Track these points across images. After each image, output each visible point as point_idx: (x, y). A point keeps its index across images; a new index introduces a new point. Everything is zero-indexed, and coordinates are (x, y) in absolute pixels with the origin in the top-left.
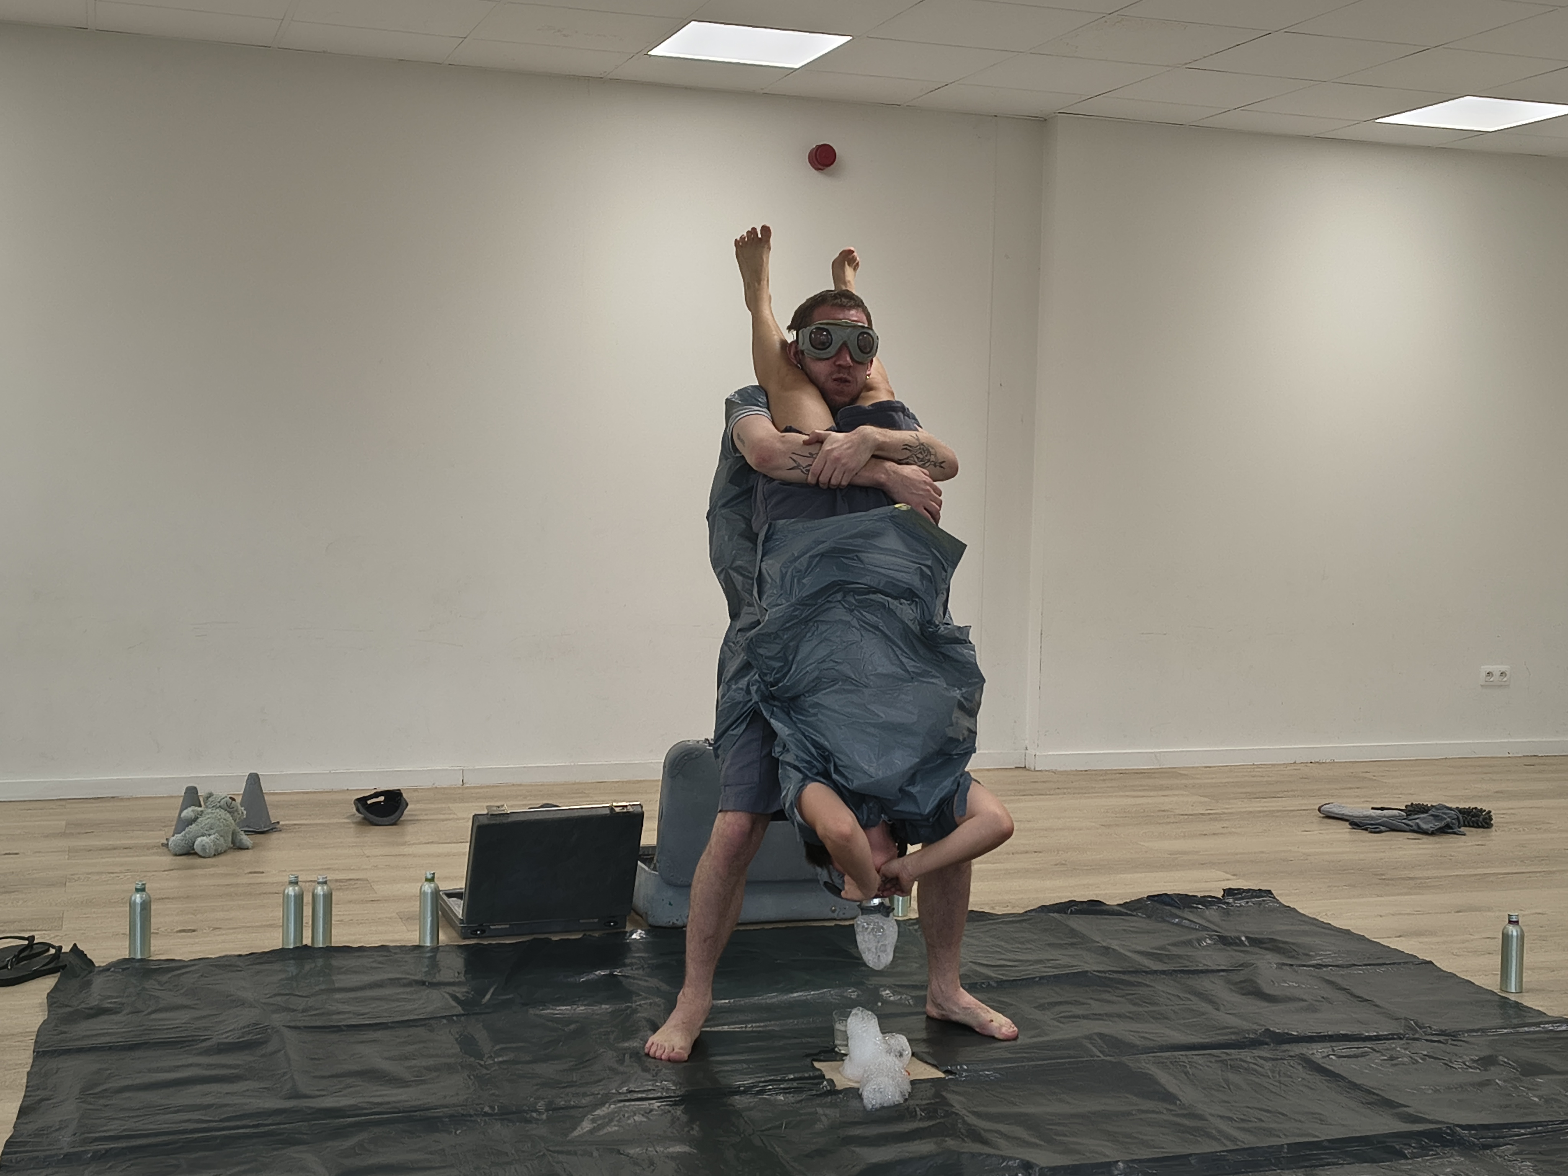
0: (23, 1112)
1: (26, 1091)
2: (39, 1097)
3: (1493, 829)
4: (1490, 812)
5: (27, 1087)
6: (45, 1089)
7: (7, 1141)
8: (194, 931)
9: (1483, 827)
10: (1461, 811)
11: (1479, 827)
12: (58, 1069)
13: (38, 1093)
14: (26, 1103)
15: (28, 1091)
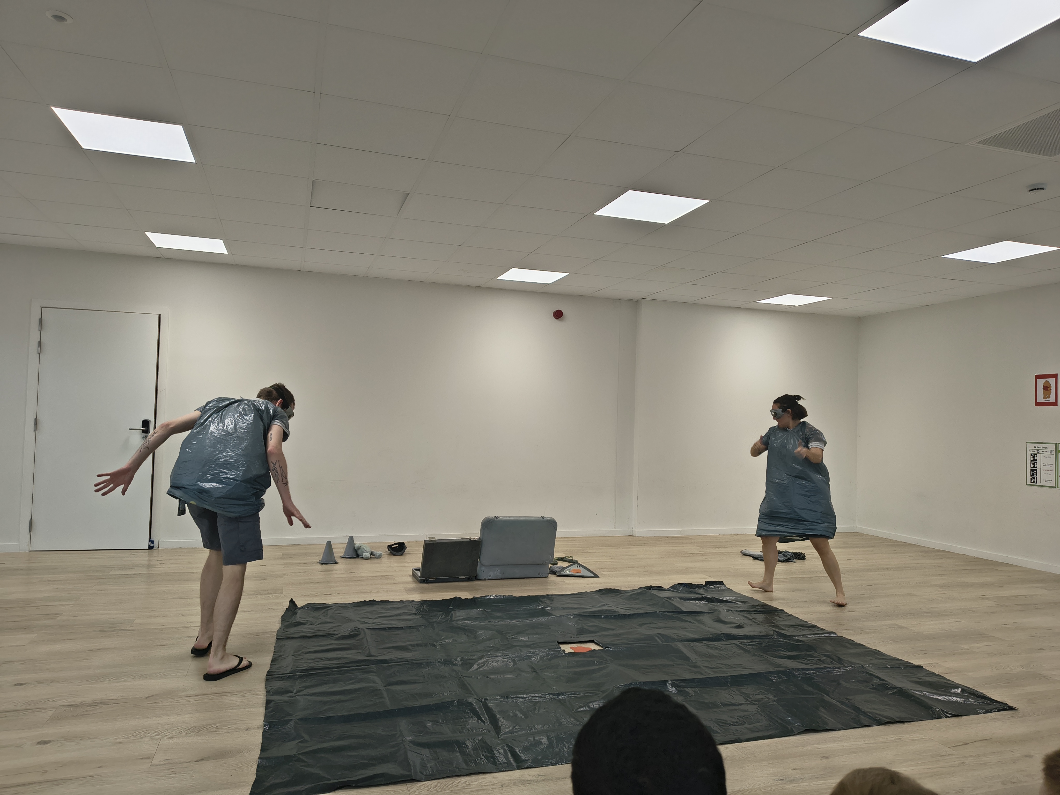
0: (273, 660)
1: (274, 653)
2: (278, 655)
3: (806, 560)
4: (804, 554)
5: (274, 651)
6: (281, 652)
7: (268, 671)
8: (330, 594)
9: (802, 559)
10: (793, 553)
11: (800, 559)
12: (285, 645)
13: (278, 654)
14: (274, 657)
15: (275, 653)
